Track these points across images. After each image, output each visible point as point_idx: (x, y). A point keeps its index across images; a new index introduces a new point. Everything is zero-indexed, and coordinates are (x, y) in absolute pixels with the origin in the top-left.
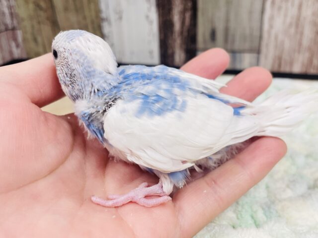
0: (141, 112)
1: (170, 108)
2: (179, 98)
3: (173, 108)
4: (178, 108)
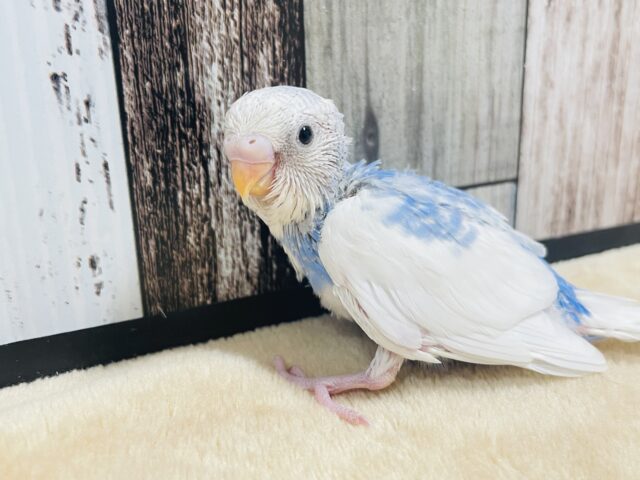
1: (444, 233)
2: (465, 223)
3: (450, 235)
4: (459, 238)
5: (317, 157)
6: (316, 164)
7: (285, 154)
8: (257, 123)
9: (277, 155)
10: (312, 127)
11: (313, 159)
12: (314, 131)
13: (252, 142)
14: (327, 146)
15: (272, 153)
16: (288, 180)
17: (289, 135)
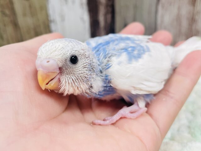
4: (146, 50)
5: (80, 69)
6: (80, 72)
7: (64, 68)
8: (51, 53)
9: (60, 69)
10: (78, 56)
11: (78, 70)
12: (79, 58)
13: (48, 62)
14: (85, 64)
15: (58, 68)
16: (67, 80)
17: (66, 60)
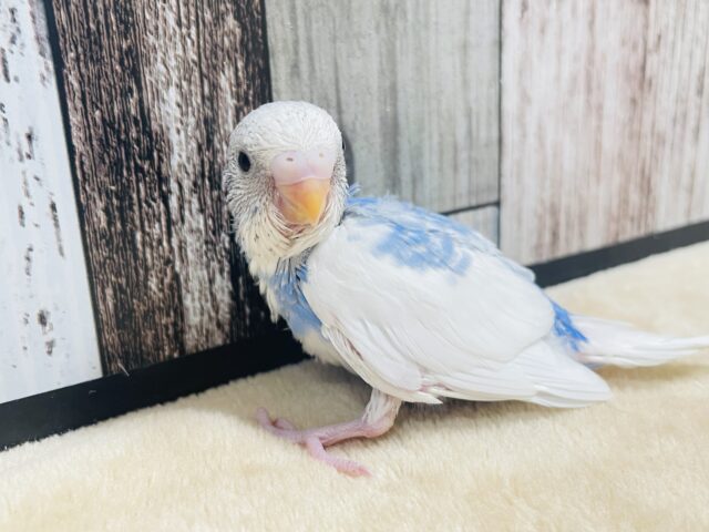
0: (384, 248)
1: (437, 260)
2: (457, 249)
3: (443, 263)
4: (453, 265)
